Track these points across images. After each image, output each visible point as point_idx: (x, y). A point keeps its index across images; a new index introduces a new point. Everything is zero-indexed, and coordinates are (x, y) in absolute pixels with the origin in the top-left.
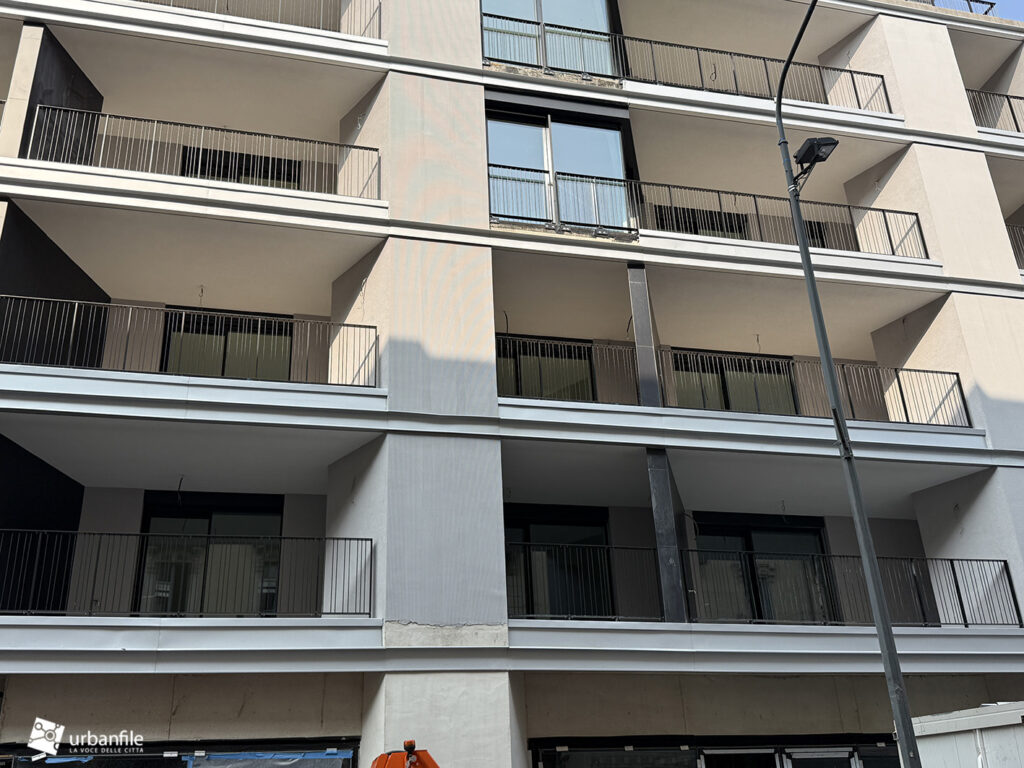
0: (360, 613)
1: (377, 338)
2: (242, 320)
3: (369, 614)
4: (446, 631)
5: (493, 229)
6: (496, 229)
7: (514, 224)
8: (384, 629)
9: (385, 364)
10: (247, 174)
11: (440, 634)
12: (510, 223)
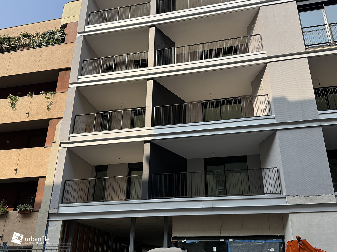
0: (277, 193)
1: (268, 99)
2: (222, 101)
3: (281, 193)
4: (310, 198)
5: (307, 51)
6: (308, 50)
7: (315, 47)
8: (286, 198)
9: (272, 107)
10: (218, 55)
11: (308, 199)
12: (313, 47)
